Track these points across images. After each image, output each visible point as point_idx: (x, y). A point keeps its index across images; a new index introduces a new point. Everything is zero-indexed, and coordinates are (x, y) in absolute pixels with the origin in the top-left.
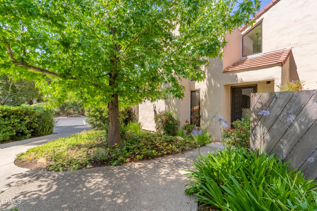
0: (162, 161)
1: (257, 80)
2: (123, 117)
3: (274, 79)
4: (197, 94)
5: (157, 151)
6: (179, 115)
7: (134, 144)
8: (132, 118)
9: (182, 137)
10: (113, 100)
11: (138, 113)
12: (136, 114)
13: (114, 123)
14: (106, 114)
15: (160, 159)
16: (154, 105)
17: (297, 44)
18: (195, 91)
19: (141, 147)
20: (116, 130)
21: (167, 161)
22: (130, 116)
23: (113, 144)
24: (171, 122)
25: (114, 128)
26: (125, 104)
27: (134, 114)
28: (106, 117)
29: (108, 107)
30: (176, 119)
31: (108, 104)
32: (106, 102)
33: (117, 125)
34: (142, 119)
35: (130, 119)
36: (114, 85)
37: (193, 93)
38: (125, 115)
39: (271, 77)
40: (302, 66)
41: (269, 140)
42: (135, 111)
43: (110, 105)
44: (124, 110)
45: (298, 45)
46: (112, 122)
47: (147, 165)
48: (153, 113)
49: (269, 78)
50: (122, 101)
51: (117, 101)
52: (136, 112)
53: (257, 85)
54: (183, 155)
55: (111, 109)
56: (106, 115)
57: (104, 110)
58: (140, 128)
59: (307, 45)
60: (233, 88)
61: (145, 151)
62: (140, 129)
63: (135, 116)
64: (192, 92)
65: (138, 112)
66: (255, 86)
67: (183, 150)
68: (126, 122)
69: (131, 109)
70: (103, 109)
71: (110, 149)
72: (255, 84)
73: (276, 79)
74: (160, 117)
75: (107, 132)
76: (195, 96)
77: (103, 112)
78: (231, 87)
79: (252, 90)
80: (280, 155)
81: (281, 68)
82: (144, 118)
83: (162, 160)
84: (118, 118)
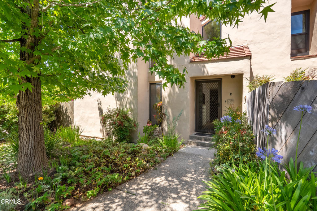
0: (133, 191)
1: (226, 73)
2: (47, 120)
3: (244, 73)
4: (158, 87)
5: (120, 172)
6: (137, 114)
7: (76, 166)
8: (62, 121)
9: (146, 143)
10: (31, 90)
11: (72, 113)
12: (68, 113)
13: (32, 133)
14: (13, 116)
15: (127, 186)
16: (98, 101)
17: (251, 41)
18: (155, 84)
19: (91, 170)
20: (36, 145)
21: (141, 188)
22: (58, 117)
23: (31, 171)
24: (127, 124)
25: (32, 141)
26: (53, 99)
27: (65, 114)
28: (14, 120)
29: (18, 103)
30: (132, 119)
31: (19, 97)
32: (12, 94)
33: (39, 136)
34: (79, 121)
35: (59, 122)
36: (32, 60)
37: (152, 86)
38: (51, 116)
39: (241, 70)
40: (256, 63)
41: (294, 144)
42: (66, 110)
43: (22, 100)
44: (49, 108)
45: (253, 42)
46: (28, 131)
47: (110, 205)
48: (98, 112)
49: (239, 71)
50: (48, 94)
51: (39, 93)
52: (68, 111)
53: (222, 79)
54: (158, 171)
55: (25, 107)
56: (13, 118)
57: (9, 110)
58: (78, 134)
59: (260, 44)
60: (197, 82)
61: (100, 179)
62: (78, 136)
63: (68, 116)
64: (151, 84)
65: (73, 111)
66: (220, 80)
67: (156, 164)
68: (52, 126)
69: (61, 107)
70: (7, 107)
71: (23, 184)
72: (220, 78)
73: (245, 73)
74: (110, 117)
75: (16, 148)
76: (156, 89)
77: (7, 113)
78: (195, 80)
79: (216, 84)
80: (308, 163)
81: (250, 61)
82: (82, 119)
83: (131, 188)
84: (41, 124)
